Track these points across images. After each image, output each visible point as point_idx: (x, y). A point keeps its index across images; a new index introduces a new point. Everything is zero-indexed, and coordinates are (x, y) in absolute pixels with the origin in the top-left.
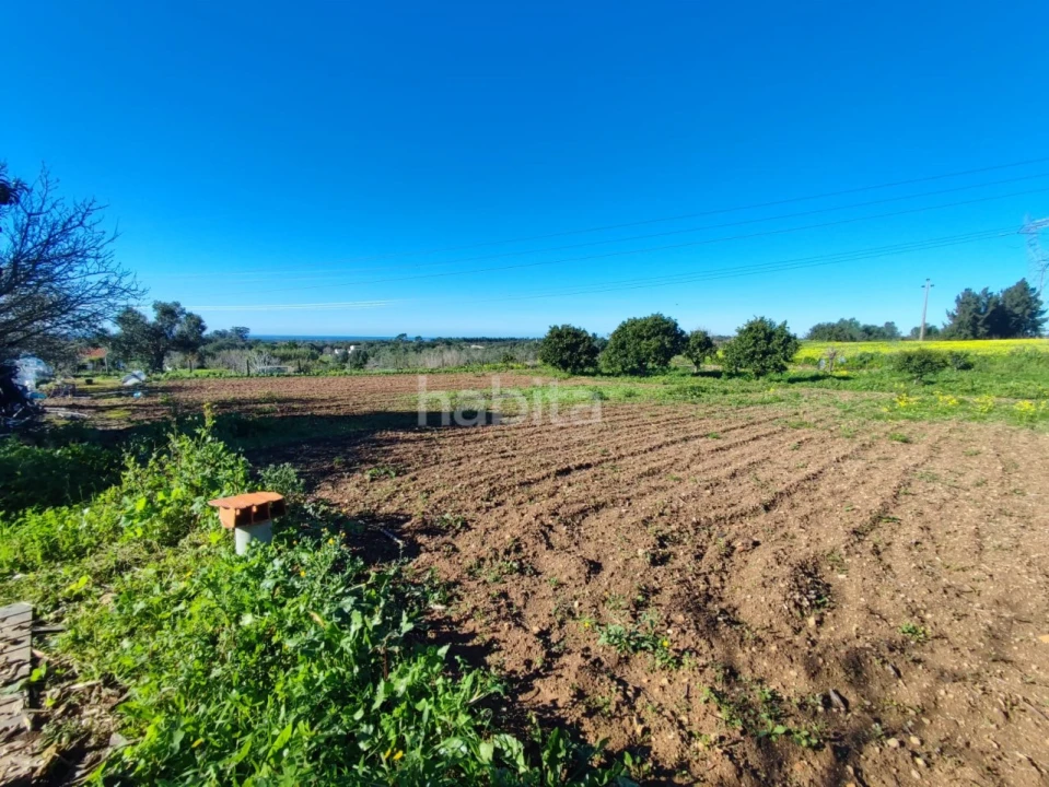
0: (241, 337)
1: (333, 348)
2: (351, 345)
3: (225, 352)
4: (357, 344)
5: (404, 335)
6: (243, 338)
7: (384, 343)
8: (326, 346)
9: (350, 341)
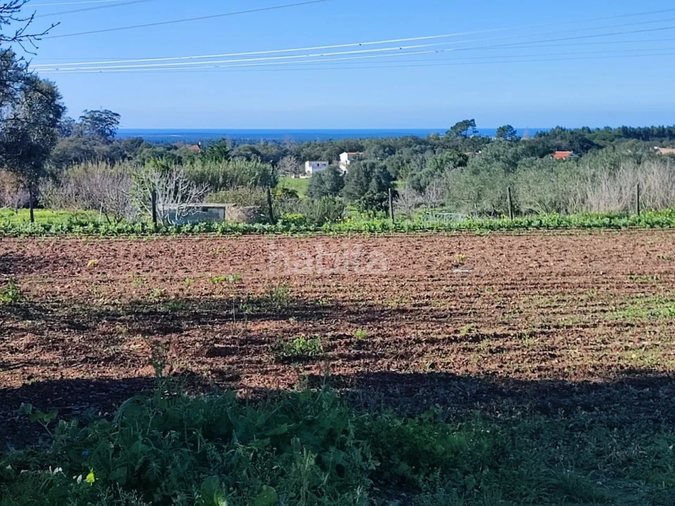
0: (102, 133)
1: (301, 159)
2: (342, 151)
3: (78, 170)
4: (355, 148)
5: (469, 123)
6: (106, 136)
7: (421, 144)
8: (284, 154)
9: (339, 142)
